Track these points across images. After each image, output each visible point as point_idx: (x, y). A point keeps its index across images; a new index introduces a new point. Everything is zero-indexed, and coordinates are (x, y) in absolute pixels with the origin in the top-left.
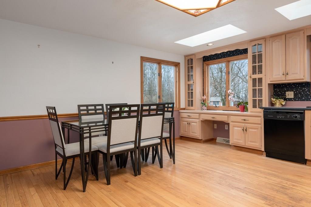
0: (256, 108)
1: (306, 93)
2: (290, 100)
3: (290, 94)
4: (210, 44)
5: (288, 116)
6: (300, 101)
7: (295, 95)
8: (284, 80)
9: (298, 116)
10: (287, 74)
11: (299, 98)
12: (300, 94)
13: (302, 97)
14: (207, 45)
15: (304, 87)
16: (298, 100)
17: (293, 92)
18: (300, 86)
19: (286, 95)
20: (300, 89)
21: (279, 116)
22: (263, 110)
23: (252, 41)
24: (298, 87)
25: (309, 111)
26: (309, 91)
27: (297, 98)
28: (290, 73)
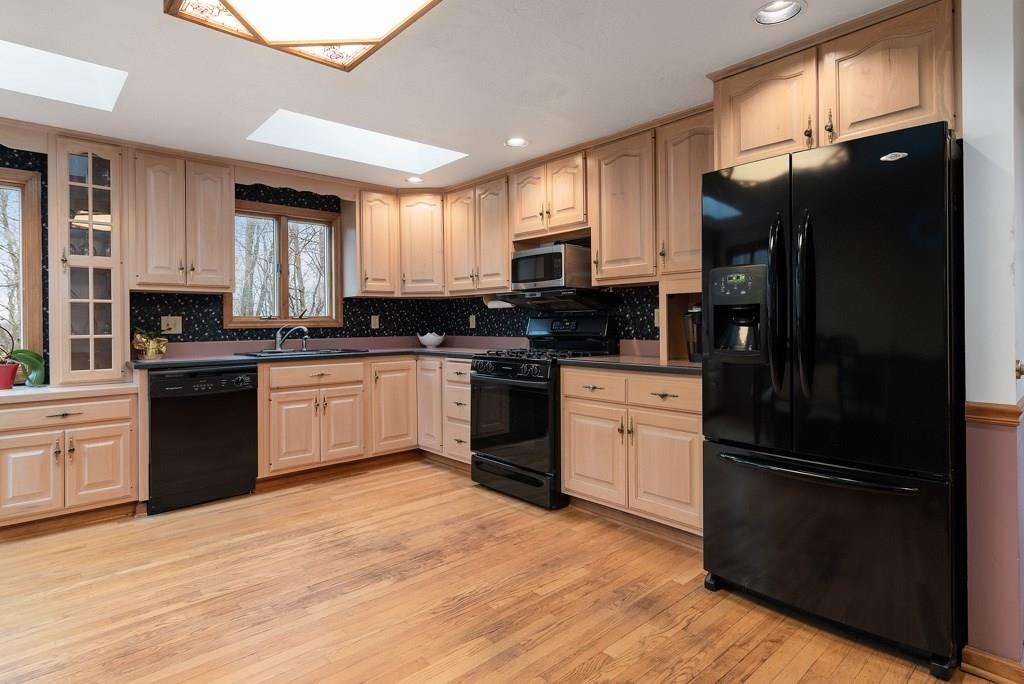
0: (89, 368)
1: (211, 321)
2: (172, 338)
3: (173, 324)
5: (224, 382)
6: (198, 340)
7: (185, 325)
8: (183, 286)
9: (245, 378)
10: (193, 269)
11: (195, 334)
12: (200, 323)
15: (207, 305)
16: (193, 340)
17: (180, 318)
18: (197, 302)
19: (160, 326)
20: (199, 311)
21: (199, 384)
22: (146, 372)
23: (67, 136)
24: (194, 304)
25: (265, 365)
26: (220, 316)
27: (189, 334)
28: (199, 268)
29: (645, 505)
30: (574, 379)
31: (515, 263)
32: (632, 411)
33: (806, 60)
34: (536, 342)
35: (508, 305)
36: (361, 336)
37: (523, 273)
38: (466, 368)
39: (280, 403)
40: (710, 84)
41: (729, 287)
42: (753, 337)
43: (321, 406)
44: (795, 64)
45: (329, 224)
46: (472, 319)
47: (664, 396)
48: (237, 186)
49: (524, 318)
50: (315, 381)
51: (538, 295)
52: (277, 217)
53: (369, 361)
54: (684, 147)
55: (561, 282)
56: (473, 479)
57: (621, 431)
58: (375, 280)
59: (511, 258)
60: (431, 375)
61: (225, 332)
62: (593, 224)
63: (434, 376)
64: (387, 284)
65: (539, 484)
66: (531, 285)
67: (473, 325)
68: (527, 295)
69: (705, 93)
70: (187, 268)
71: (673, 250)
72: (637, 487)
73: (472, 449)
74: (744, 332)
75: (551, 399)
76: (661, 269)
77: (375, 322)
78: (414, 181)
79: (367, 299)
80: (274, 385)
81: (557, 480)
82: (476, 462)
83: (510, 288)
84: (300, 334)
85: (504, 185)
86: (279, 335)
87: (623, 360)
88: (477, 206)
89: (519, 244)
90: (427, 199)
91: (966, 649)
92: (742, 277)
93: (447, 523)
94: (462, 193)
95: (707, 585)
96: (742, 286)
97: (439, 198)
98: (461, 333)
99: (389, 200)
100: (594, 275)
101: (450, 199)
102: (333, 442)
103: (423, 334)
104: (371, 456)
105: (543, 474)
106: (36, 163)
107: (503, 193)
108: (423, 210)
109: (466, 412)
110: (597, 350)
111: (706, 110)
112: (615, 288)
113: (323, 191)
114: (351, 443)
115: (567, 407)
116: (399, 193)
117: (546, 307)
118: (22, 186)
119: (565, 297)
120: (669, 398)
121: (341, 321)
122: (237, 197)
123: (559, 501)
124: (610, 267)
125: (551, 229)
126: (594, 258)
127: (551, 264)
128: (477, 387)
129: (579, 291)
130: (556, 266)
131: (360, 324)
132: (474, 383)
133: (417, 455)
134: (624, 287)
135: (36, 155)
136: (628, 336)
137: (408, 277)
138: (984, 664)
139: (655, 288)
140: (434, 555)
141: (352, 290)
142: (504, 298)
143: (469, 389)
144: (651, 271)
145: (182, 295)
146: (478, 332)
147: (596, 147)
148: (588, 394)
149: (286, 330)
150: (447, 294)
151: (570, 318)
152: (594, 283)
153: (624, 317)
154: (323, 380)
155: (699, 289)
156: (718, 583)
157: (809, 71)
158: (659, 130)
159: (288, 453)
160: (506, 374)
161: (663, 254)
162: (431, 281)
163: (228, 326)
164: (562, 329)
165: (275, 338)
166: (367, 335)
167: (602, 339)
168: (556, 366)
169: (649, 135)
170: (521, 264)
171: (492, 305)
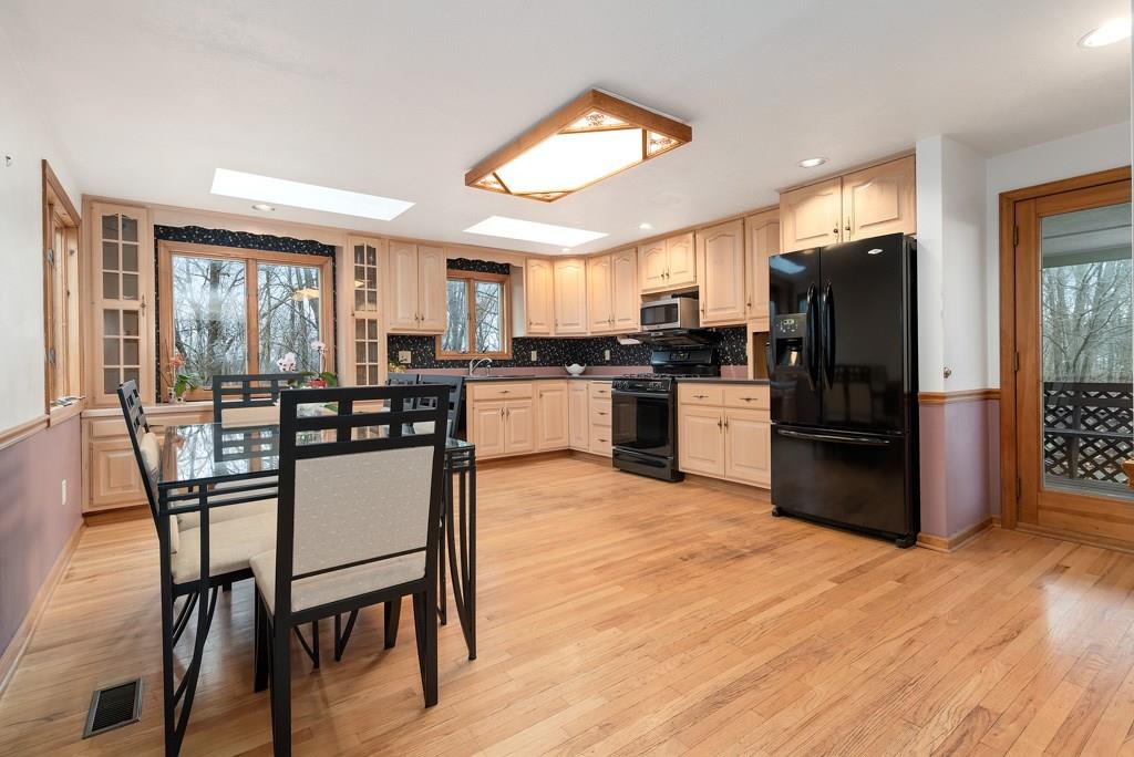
1: (428, 355)
2: (406, 366)
3: (406, 356)
4: (264, 207)
6: (420, 367)
7: (413, 357)
8: (416, 330)
10: (423, 319)
11: (419, 363)
12: (421, 355)
13: (423, 361)
14: (254, 207)
15: (425, 343)
16: (418, 367)
17: (410, 352)
18: (420, 341)
19: (400, 357)
20: (421, 347)
23: (353, 234)
24: (418, 342)
25: (471, 384)
26: (433, 351)
27: (415, 364)
28: (426, 317)
29: (736, 474)
30: (688, 391)
31: (643, 310)
32: (728, 411)
33: (835, 185)
34: (658, 369)
35: (636, 342)
36: (525, 366)
37: (649, 319)
38: (608, 388)
39: (480, 410)
40: (777, 195)
41: (785, 327)
42: (800, 357)
43: (505, 414)
44: (829, 186)
45: (502, 283)
46: (607, 353)
47: (748, 400)
48: (448, 260)
49: (648, 351)
50: (502, 396)
51: (661, 334)
52: (468, 280)
53: (535, 382)
54: (764, 230)
55: (678, 325)
56: (614, 466)
57: (720, 425)
58: (537, 324)
59: (640, 308)
60: (581, 394)
61: (437, 362)
62: (700, 283)
63: (583, 395)
64: (545, 327)
65: (663, 466)
66: (655, 327)
67: (608, 358)
68: (653, 334)
69: (775, 199)
70: (420, 318)
71: (756, 301)
72: (731, 461)
73: (613, 444)
74: (794, 355)
75: (670, 406)
76: (748, 315)
77: (534, 356)
78: (566, 251)
79: (529, 339)
80: (476, 398)
81: (675, 462)
82: (616, 454)
83: (639, 329)
84: (485, 364)
85: (634, 254)
86: (471, 365)
87: (723, 378)
88: (612, 267)
89: (645, 297)
90: (573, 263)
91: (920, 534)
92: (793, 321)
93: (602, 487)
94: (603, 259)
95: (774, 514)
96: (792, 326)
97: (582, 263)
98: (598, 364)
99: (546, 265)
100: (701, 320)
101: (591, 262)
102: (512, 439)
103: (569, 365)
104: (536, 452)
105: (666, 458)
106: (330, 251)
107: (633, 258)
108: (571, 271)
109: (608, 419)
110: (704, 373)
111: (775, 208)
112: (717, 328)
113: (501, 261)
114: (525, 441)
115: (682, 411)
116: (553, 259)
117: (665, 344)
118: (321, 266)
119: (681, 335)
120: (752, 402)
121: (510, 354)
122: (448, 267)
123: (678, 477)
124: (713, 314)
125: (671, 286)
126: (701, 308)
127: (670, 312)
128: (616, 400)
129: (691, 331)
130: (674, 313)
131: (523, 357)
132: (614, 396)
133: (569, 453)
134: (724, 328)
135: (330, 246)
136: (727, 363)
137: (559, 322)
138: (928, 541)
139: (745, 327)
140: (597, 500)
141: (519, 333)
142: (635, 336)
143: (610, 402)
144: (741, 316)
145: (411, 337)
146: (612, 363)
147: (703, 229)
148: (697, 401)
149: (476, 361)
150: (589, 335)
151: (684, 351)
152: (702, 325)
153: (723, 349)
154: (507, 396)
155: (768, 330)
156: (781, 512)
157: (836, 191)
158: (747, 219)
159: (484, 446)
160: (639, 389)
161: (749, 305)
162: (577, 324)
163: (438, 358)
164: (678, 359)
165: (468, 367)
166: (528, 366)
167: (707, 365)
168: (675, 383)
169: (741, 221)
170: (648, 313)
171: (624, 342)
